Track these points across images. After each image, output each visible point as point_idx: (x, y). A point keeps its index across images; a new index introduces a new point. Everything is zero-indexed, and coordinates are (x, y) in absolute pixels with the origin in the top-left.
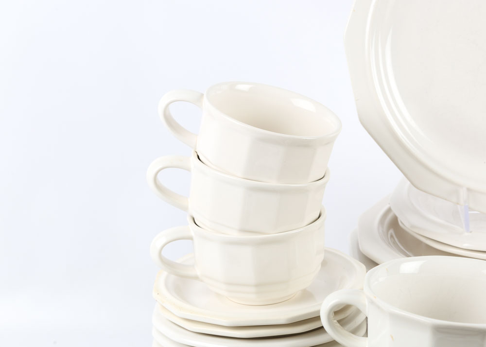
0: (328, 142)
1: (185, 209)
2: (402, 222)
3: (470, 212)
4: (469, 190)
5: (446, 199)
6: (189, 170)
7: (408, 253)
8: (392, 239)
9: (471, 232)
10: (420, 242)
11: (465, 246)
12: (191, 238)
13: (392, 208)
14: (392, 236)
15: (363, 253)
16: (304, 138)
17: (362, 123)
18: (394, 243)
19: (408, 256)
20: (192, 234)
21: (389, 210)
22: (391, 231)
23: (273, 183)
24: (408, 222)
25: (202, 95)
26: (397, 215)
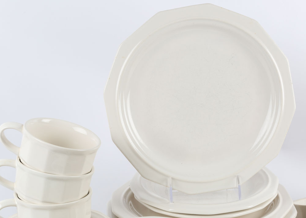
0: (93, 152)
1: (12, 189)
2: (136, 197)
3: (173, 191)
4: (173, 179)
5: (160, 184)
6: (14, 167)
7: (140, 214)
8: (131, 206)
9: (173, 202)
10: (146, 208)
11: (170, 210)
12: (15, 206)
13: (131, 188)
14: (131, 205)
15: (114, 214)
16: (79, 150)
17: (113, 141)
18: (132, 209)
19: (140, 216)
20: (16, 203)
21: (129, 190)
22: (130, 202)
23: (61, 175)
24: (139, 196)
25: (23, 125)
26: (134, 193)
